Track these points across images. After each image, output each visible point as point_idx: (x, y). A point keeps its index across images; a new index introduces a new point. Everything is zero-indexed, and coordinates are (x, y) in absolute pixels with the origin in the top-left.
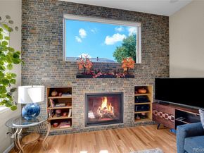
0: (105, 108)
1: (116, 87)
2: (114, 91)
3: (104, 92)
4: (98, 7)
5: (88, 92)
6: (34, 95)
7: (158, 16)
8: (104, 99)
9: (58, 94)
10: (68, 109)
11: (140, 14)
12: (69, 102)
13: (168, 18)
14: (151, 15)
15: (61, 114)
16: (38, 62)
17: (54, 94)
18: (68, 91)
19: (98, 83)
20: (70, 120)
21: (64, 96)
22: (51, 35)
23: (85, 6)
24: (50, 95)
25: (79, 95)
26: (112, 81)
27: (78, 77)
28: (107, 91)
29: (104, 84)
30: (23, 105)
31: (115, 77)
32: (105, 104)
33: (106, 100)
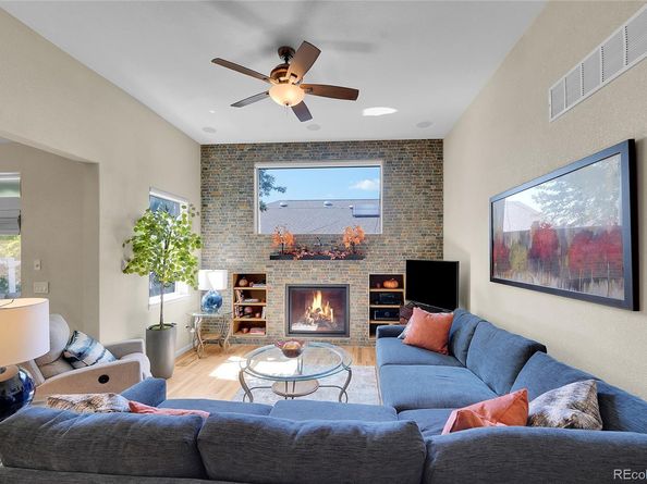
0: (318, 310)
1: (337, 276)
2: (332, 282)
3: (314, 282)
4: (305, 144)
5: (290, 282)
6: (216, 281)
7: (419, 142)
8: (316, 294)
9: (248, 283)
10: (262, 307)
11: (380, 143)
12: (262, 295)
13: (440, 142)
14: (405, 142)
15: (252, 315)
16: (222, 237)
17: (242, 283)
18: (260, 279)
19: (306, 268)
20: (262, 325)
21: (256, 287)
22: (237, 196)
23: (286, 145)
24: (237, 285)
25: (276, 286)
26: (329, 264)
27: (272, 258)
28: (320, 282)
29: (315, 270)
30: (203, 293)
31: (329, 258)
32: (317, 302)
33: (319, 297)
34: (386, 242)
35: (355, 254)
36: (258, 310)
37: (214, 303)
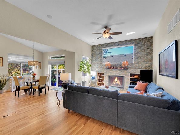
0: (116, 81)
1: (121, 74)
2: (119, 75)
3: (115, 75)
4: (113, 43)
5: (109, 75)
6: (94, 74)
7: (145, 38)
8: (116, 78)
9: (100, 74)
10: (103, 80)
11: (133, 40)
12: (103, 77)
14: (140, 39)
15: (101, 82)
16: (95, 65)
17: (99, 74)
18: (103, 74)
19: (113, 72)
20: (103, 84)
21: (102, 75)
22: (98, 56)
23: (109, 43)
24: (98, 75)
25: (106, 75)
26: (119, 71)
27: (105, 69)
28: (117, 75)
29: (116, 72)
30: (92, 76)
31: (119, 69)
32: (116, 80)
33: (117, 78)
34: (135, 65)
35: (126, 68)
36: (102, 81)
37: (93, 78)
